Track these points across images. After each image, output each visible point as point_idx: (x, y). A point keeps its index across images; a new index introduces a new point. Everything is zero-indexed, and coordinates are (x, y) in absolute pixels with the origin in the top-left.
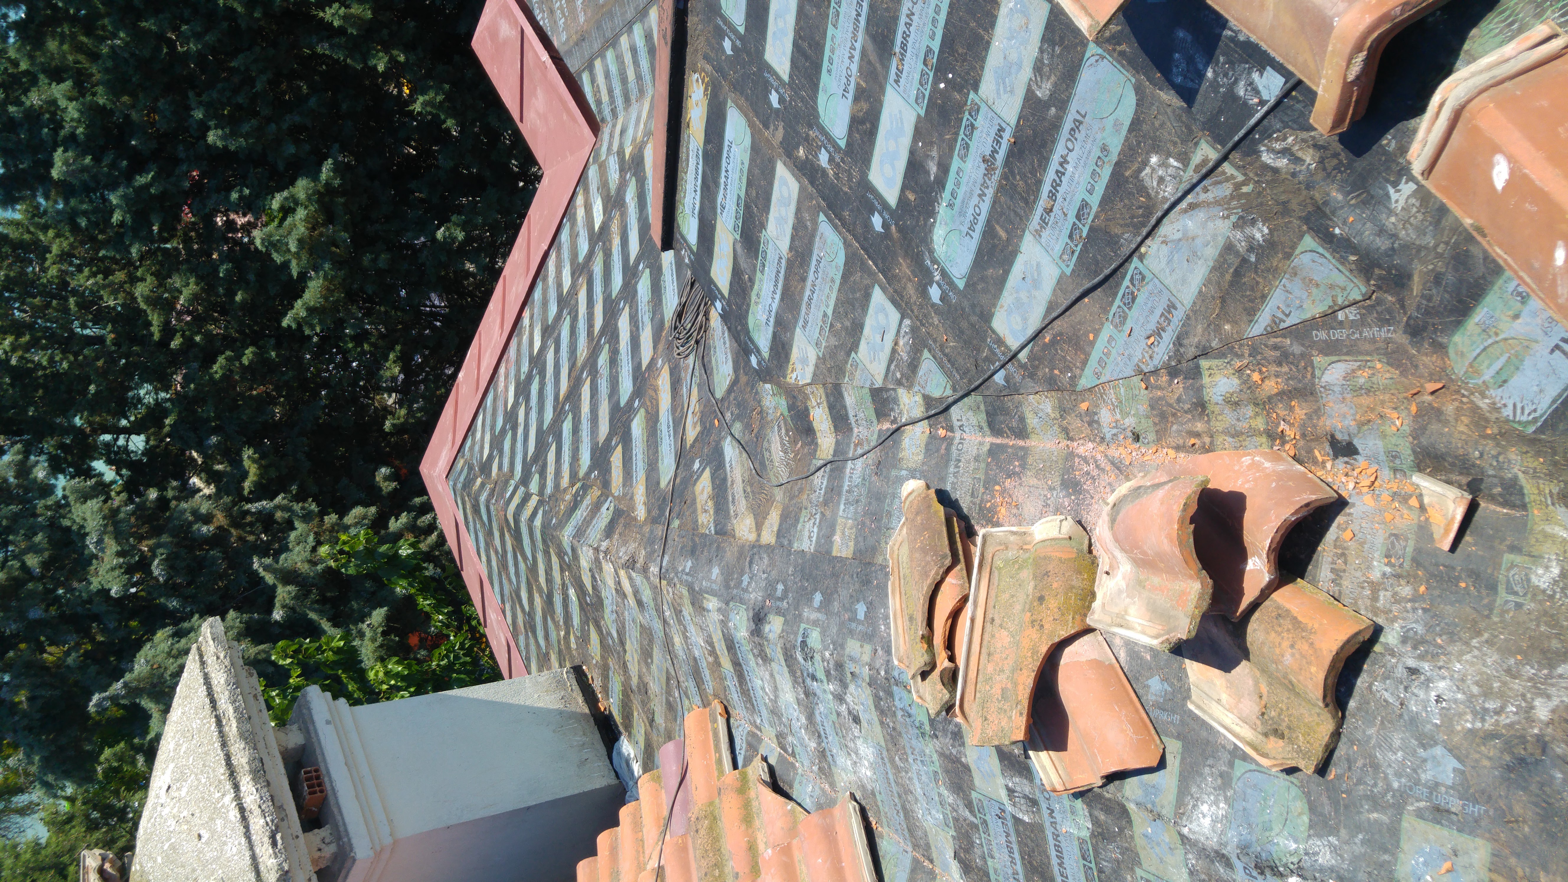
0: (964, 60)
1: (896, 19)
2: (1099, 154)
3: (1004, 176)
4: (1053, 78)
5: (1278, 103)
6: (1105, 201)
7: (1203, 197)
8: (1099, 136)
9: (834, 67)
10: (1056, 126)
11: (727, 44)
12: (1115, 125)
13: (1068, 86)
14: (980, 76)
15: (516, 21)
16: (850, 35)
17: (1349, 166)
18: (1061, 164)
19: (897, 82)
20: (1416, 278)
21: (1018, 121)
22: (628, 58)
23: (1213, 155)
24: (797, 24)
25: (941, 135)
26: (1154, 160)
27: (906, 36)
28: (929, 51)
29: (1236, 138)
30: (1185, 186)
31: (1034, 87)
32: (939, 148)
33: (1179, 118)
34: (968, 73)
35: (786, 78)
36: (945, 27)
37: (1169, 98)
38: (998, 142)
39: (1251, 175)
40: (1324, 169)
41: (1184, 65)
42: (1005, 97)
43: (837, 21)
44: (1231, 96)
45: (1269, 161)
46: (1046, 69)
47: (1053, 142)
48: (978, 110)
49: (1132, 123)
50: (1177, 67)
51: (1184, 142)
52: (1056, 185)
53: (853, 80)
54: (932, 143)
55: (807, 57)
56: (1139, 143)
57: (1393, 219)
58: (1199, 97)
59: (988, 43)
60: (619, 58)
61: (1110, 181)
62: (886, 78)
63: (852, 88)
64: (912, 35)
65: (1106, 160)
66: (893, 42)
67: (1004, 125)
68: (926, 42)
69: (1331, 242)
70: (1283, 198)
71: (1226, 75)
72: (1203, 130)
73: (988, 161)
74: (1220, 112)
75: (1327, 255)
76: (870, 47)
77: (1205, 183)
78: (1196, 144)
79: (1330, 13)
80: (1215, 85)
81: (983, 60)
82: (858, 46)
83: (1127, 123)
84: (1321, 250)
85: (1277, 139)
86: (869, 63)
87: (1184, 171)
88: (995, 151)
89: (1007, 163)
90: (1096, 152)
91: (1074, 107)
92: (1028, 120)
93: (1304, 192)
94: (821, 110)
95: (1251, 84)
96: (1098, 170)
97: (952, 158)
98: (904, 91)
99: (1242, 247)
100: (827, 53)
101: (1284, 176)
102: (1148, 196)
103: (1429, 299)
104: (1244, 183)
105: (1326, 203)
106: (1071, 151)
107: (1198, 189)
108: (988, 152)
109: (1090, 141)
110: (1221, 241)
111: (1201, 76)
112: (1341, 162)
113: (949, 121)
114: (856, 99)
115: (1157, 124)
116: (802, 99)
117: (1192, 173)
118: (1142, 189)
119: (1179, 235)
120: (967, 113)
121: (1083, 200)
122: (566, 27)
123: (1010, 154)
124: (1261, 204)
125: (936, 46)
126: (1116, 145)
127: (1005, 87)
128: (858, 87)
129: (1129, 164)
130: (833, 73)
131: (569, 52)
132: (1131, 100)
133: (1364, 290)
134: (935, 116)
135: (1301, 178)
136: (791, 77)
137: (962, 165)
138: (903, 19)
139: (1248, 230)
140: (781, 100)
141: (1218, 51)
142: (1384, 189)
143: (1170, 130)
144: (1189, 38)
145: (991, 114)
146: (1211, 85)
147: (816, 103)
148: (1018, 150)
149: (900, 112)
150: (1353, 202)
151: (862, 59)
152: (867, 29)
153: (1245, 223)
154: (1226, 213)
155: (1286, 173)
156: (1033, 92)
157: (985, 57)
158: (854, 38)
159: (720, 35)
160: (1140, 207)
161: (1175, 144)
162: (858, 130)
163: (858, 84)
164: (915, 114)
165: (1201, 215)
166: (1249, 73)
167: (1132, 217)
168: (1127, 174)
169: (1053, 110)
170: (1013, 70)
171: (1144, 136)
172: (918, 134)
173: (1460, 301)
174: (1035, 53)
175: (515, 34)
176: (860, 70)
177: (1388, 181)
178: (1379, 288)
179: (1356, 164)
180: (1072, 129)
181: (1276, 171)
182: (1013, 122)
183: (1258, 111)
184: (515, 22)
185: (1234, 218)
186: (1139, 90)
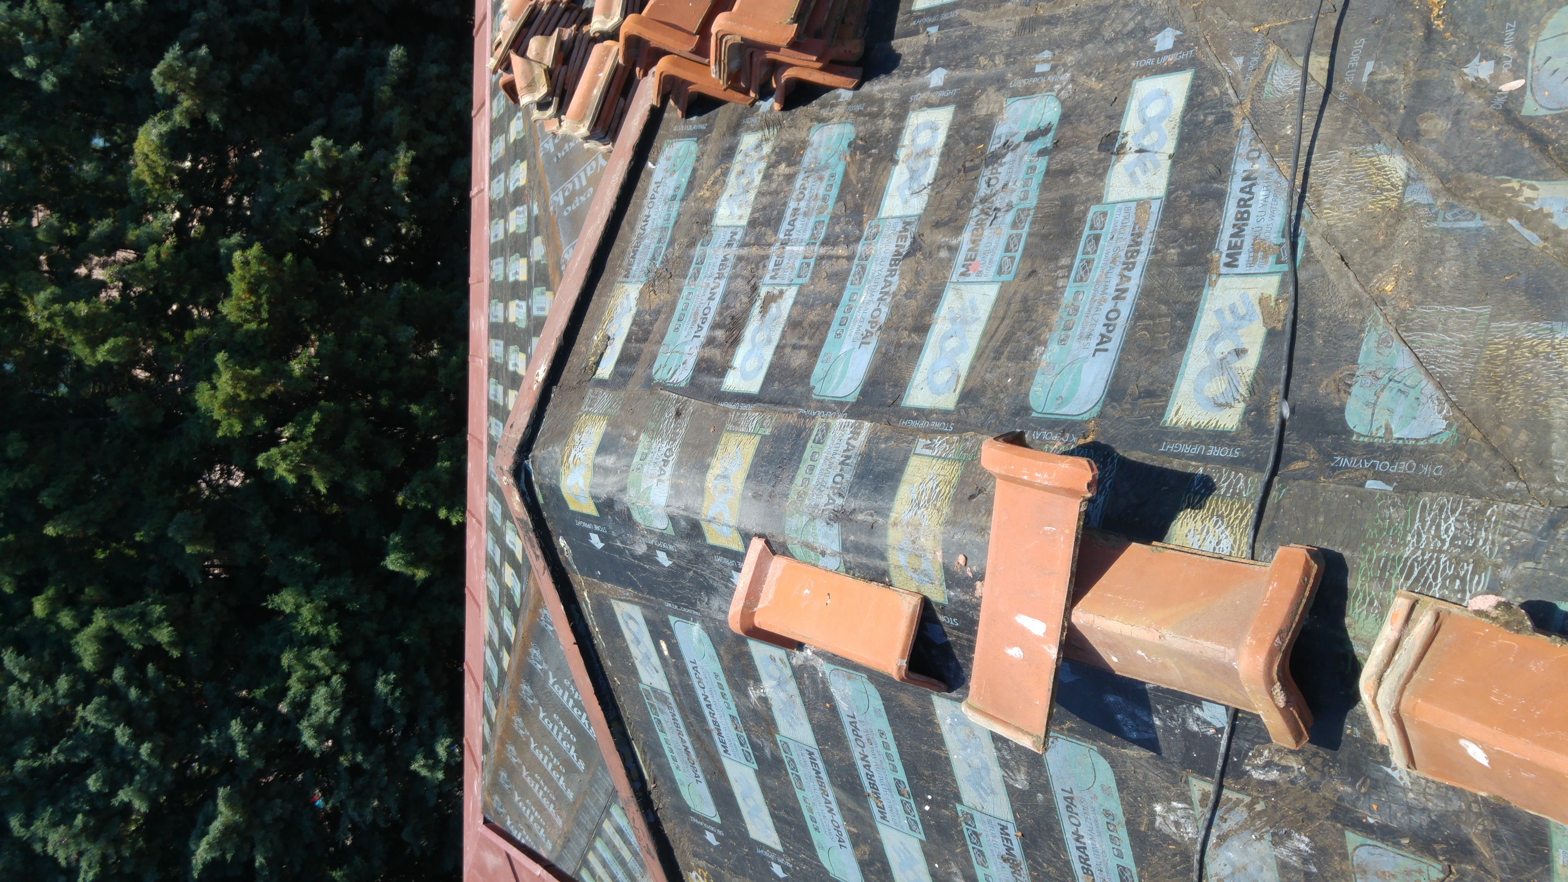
0: (935, 780)
1: (853, 765)
2: (1106, 820)
3: (1032, 868)
4: (1023, 769)
5: (1233, 728)
6: (1139, 860)
7: (1225, 827)
8: (1095, 804)
9: (819, 824)
10: (1050, 808)
11: (710, 837)
12: (1103, 790)
13: (1040, 771)
14: (957, 788)
15: (499, 849)
16: (819, 792)
17: (1335, 760)
18: (1077, 840)
19: (884, 818)
20: (1475, 841)
21: (1015, 816)
22: (617, 841)
23: (1210, 787)
24: (766, 798)
25: (952, 852)
26: (1158, 808)
27: (870, 777)
28: (898, 782)
29: (1219, 768)
30: (1202, 824)
31: (1011, 782)
32: (956, 862)
33: (1157, 767)
34: (944, 790)
35: (779, 848)
36: (901, 758)
37: (1134, 752)
38: (1007, 840)
39: (1255, 794)
40: (1315, 769)
41: (1130, 722)
42: (990, 798)
43: (801, 783)
44: (1189, 735)
45: (1262, 777)
46: (1012, 763)
47: (1058, 822)
48: (972, 818)
49: (1118, 784)
50: (1125, 725)
51: (1174, 784)
52: (1084, 860)
53: (842, 829)
54: (947, 861)
55: (790, 824)
56: (1135, 799)
57: (1411, 795)
58: (1161, 743)
59: (947, 759)
60: (609, 844)
61: (1131, 841)
62: (872, 817)
63: (845, 836)
64: (875, 774)
65: (1115, 822)
66: (861, 786)
67: (1004, 823)
68: (891, 776)
69: (1373, 832)
70: (1298, 805)
71: (1172, 719)
72: (1184, 769)
73: (1008, 858)
74: (1188, 750)
75: (1379, 844)
76: (843, 796)
77: (1219, 813)
78: (1187, 782)
79: (1226, 661)
80: (1169, 730)
81: (951, 774)
82: (831, 798)
83: (1113, 785)
84: (1370, 842)
85: (1254, 756)
86: (849, 809)
87: (1193, 809)
88: (1009, 849)
89: (1027, 856)
90: (1103, 820)
91: (1057, 787)
92: (1023, 812)
93: (1314, 795)
94: (826, 865)
95: (1198, 719)
96: (1114, 834)
97: (973, 868)
98: (896, 824)
99: (1294, 861)
100: (806, 815)
101: (1285, 786)
102: (1175, 842)
103: (1505, 858)
104: (1254, 802)
105: (1340, 799)
106: (1079, 825)
107: (1216, 820)
108: (1004, 852)
109: (1090, 811)
110: (1273, 863)
111: (1152, 726)
112: (1325, 759)
113: (952, 836)
114: (855, 845)
115: (1140, 777)
116: (804, 861)
117: (1200, 809)
118: (1166, 838)
119: (1228, 870)
120: (963, 824)
121: (1118, 866)
122: (548, 836)
123: (1025, 847)
124: (1283, 817)
125: (902, 775)
126: (1115, 806)
127: (985, 791)
128: (851, 834)
129: (1138, 820)
130: (821, 829)
131: (560, 857)
132: (1103, 765)
133: (1440, 867)
134: (936, 836)
135: (1301, 782)
136: (783, 845)
137: (987, 871)
138: (860, 764)
139: (1289, 844)
140: (785, 869)
141: (1152, 703)
142: (1381, 771)
143: (1155, 778)
144: (1120, 699)
145: (986, 818)
146: (1165, 731)
147: (818, 861)
148: (1030, 841)
149: (902, 843)
150: (1363, 790)
151: (841, 809)
152: (832, 782)
153: (1281, 837)
154: (1257, 834)
155: (1285, 783)
156: (1012, 786)
157: (952, 770)
158: (826, 794)
159: (699, 831)
160: (1175, 855)
161: (1168, 788)
162: (871, 872)
163: (849, 831)
164: (916, 841)
165: (1235, 843)
166: (1191, 711)
167: (1174, 866)
168: (1143, 829)
169: (1040, 796)
170: (983, 774)
171: (1136, 791)
172: (929, 857)
173: (1533, 851)
174: (995, 753)
175: (501, 861)
176: (844, 819)
177: (1378, 763)
178: (1452, 861)
179: (1340, 756)
180: (1067, 807)
181: (1273, 783)
182: (1010, 817)
183: (1221, 739)
184: (497, 850)
185: (1268, 837)
186: (1104, 754)
